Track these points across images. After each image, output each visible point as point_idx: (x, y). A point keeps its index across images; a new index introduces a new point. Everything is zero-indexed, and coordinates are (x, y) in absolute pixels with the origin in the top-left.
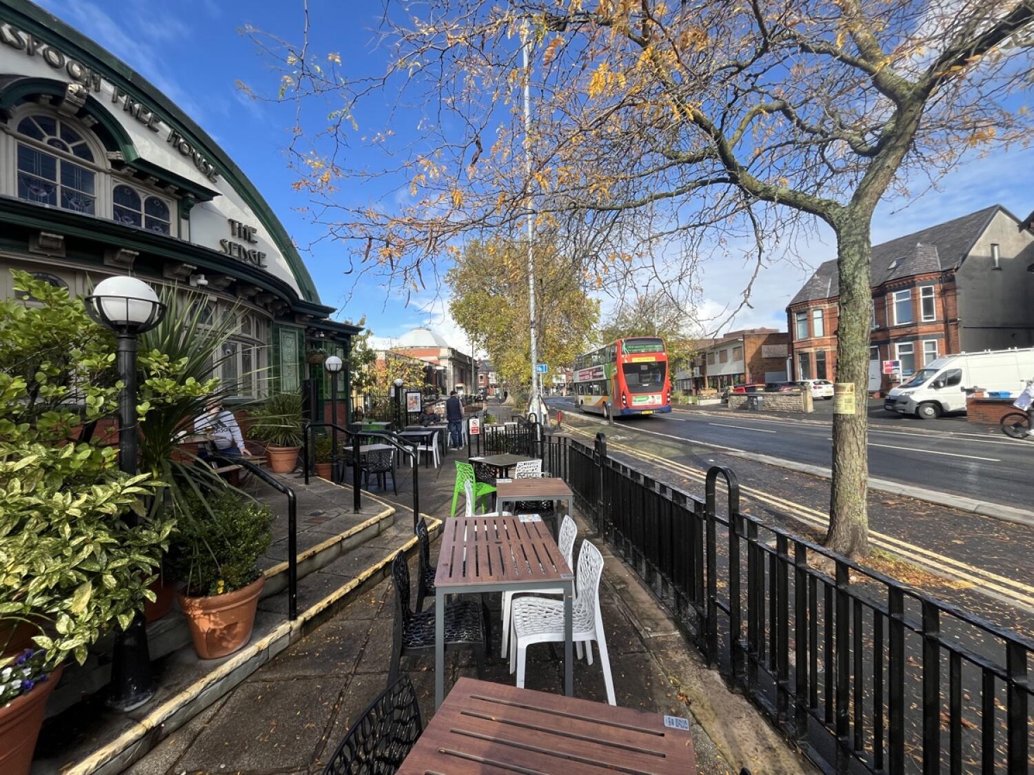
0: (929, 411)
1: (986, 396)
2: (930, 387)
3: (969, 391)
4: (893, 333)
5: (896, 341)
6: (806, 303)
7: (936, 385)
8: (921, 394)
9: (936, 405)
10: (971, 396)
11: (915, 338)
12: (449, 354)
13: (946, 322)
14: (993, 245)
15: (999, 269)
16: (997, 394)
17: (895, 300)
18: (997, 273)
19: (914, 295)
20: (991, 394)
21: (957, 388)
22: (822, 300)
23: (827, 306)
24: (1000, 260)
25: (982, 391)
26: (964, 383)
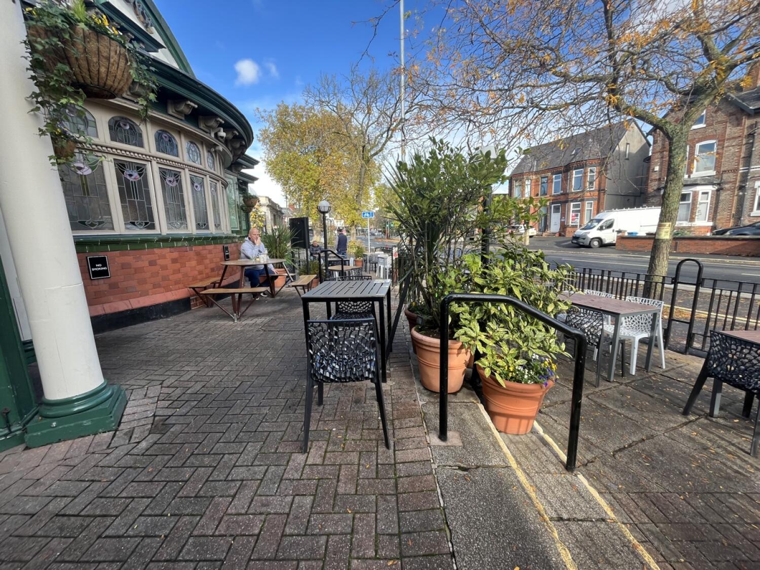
0: (596, 243)
1: (626, 234)
2: (598, 229)
3: (619, 232)
4: (571, 196)
5: (572, 201)
6: (522, 174)
7: (601, 228)
8: (593, 233)
9: (600, 240)
10: (620, 234)
11: (582, 200)
12: (267, 202)
13: (599, 191)
14: (628, 144)
15: (628, 159)
16: (632, 233)
17: (574, 176)
18: (627, 161)
19: (585, 173)
20: (629, 233)
21: (611, 230)
22: (530, 173)
23: (534, 177)
24: (629, 153)
25: (625, 231)
26: (616, 227)
